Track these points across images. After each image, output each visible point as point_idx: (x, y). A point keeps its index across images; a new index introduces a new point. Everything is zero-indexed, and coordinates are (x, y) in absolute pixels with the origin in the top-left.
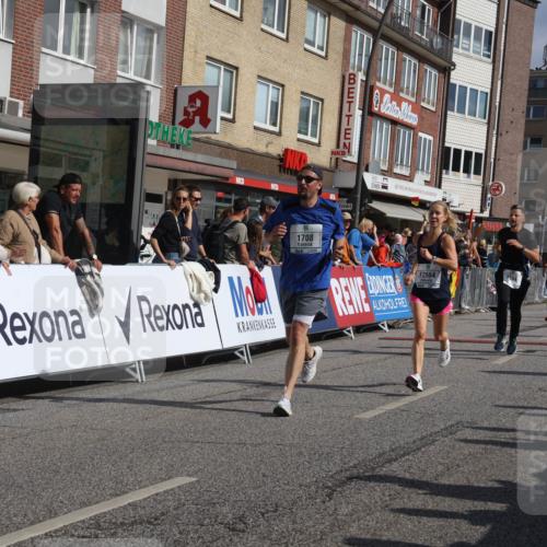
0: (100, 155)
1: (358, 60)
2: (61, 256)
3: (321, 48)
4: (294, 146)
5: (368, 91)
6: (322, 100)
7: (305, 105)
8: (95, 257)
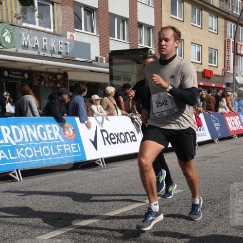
0: (134, 75)
1: (230, 34)
2: (125, 113)
3: (216, 31)
4: (208, 68)
5: (235, 45)
6: (217, 50)
7: (210, 52)
8: (137, 112)
